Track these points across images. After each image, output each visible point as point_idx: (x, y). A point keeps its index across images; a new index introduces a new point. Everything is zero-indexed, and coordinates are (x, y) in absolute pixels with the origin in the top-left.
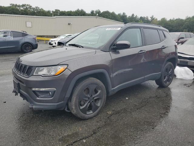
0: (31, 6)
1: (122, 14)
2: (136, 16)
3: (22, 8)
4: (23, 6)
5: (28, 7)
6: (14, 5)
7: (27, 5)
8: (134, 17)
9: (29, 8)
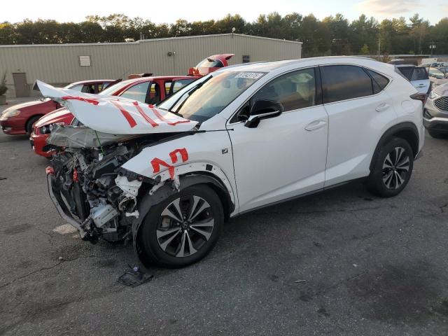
0: (126, 17)
1: (335, 17)
2: (372, 18)
3: (109, 24)
4: (111, 18)
5: (121, 19)
6: (92, 17)
7: (119, 15)
8: (366, 21)
9: (124, 21)
